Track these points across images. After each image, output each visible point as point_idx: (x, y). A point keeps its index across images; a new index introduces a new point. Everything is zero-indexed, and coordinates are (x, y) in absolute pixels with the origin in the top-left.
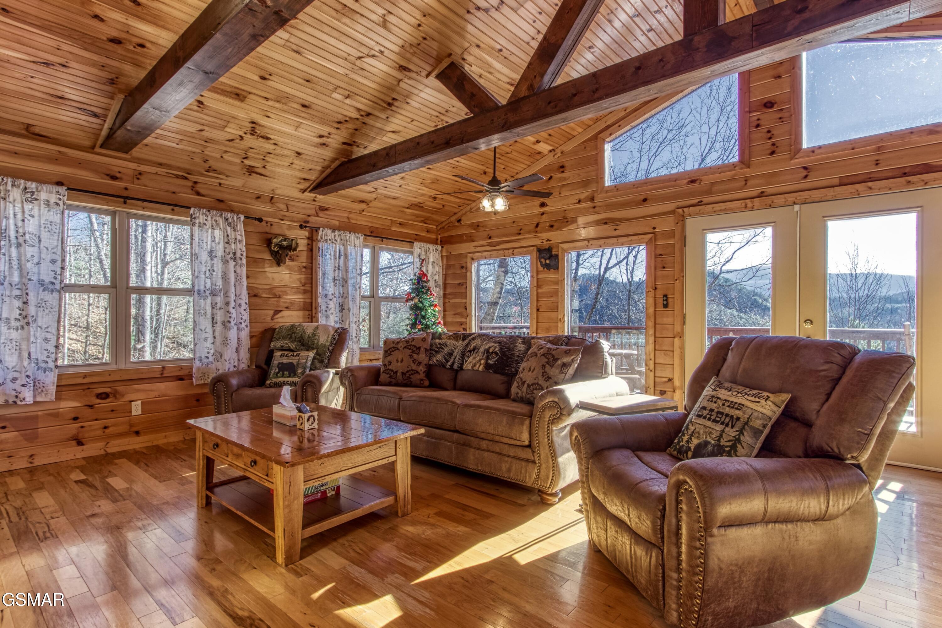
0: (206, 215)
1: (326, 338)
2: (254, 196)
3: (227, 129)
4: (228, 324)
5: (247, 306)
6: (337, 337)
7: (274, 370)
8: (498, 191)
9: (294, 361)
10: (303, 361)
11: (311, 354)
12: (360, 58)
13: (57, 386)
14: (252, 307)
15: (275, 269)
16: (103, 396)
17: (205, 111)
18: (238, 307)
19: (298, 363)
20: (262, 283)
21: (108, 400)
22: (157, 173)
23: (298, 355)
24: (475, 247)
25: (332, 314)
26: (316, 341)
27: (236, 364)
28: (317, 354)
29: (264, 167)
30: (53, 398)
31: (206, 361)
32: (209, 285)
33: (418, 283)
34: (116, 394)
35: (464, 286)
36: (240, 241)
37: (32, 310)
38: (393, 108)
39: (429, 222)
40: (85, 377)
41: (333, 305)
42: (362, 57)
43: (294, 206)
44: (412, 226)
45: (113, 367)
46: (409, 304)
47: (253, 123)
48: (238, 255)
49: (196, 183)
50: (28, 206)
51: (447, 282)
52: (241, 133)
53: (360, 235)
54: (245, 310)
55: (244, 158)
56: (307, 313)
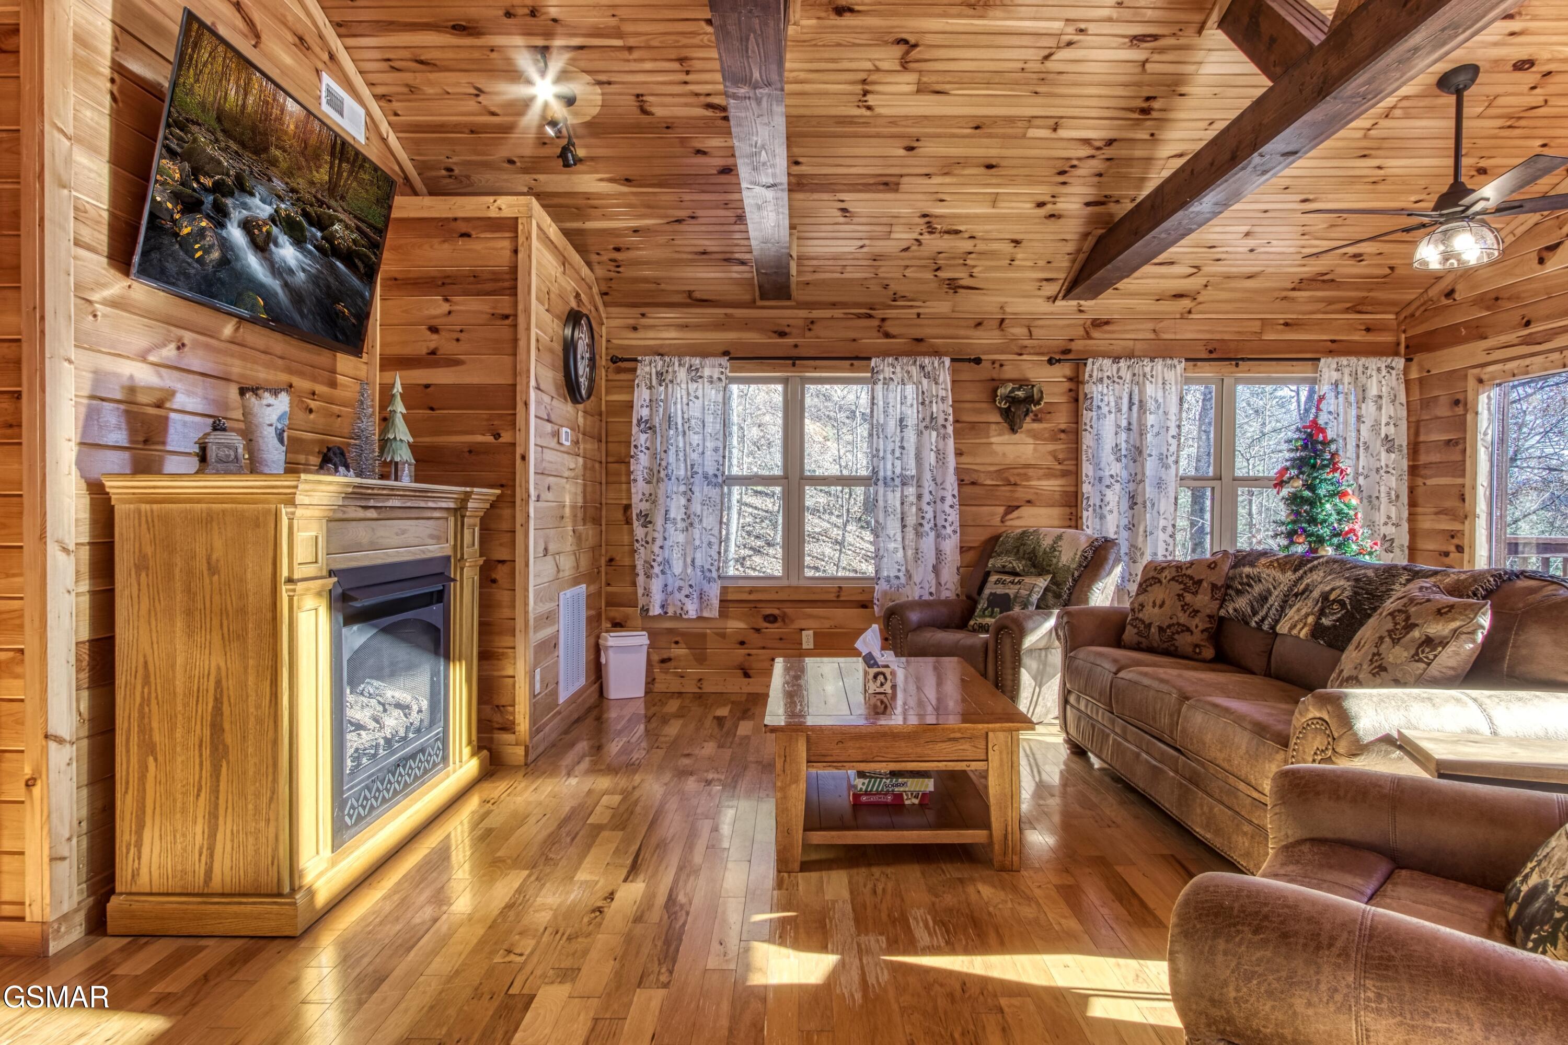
0: (893, 366)
1: (1072, 554)
2: (973, 323)
3: (893, 236)
4: (920, 529)
5: (956, 501)
6: (1090, 554)
7: (982, 604)
8: (1464, 216)
9: (1011, 591)
10: (1024, 592)
11: (1042, 583)
12: (1047, 58)
13: (721, 601)
14: (964, 502)
15: (1007, 437)
16: (771, 619)
17: (855, 220)
18: (938, 502)
19: (1016, 596)
20: (982, 462)
21: (776, 625)
22: (832, 318)
23: (1019, 582)
24: (1489, 351)
25: (1111, 512)
26: (1055, 561)
27: (933, 590)
28: (1054, 581)
29: (971, 276)
30: (717, 615)
31: (896, 582)
32: (898, 471)
33: (1305, 447)
34: (784, 618)
35: (1460, 447)
36: (943, 399)
37: (696, 507)
38: (1155, 115)
39: (1364, 308)
40: (750, 592)
41: (1114, 497)
42: (1050, 55)
43: (1042, 327)
44: (1320, 325)
45: (785, 583)
46: (1285, 492)
47: (925, 216)
48: (941, 421)
49: (883, 320)
50: (693, 386)
51: (1422, 438)
52: (916, 236)
53: (1176, 361)
54: (951, 507)
55: (937, 270)
56: (1068, 510)
